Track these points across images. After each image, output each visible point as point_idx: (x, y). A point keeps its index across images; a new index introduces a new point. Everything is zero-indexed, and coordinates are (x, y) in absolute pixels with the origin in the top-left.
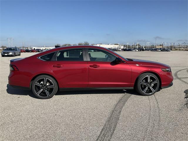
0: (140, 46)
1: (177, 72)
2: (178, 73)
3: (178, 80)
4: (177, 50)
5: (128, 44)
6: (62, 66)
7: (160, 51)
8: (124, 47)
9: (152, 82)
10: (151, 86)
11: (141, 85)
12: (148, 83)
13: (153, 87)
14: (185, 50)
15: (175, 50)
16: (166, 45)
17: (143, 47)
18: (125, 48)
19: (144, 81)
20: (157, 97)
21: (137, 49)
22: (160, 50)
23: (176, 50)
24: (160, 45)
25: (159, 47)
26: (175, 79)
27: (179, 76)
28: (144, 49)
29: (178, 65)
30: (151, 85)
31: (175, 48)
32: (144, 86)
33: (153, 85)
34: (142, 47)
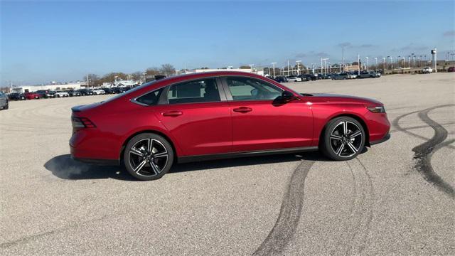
0: (305, 68)
1: (398, 119)
2: (400, 120)
3: (400, 132)
4: (396, 73)
5: (274, 65)
6: (180, 113)
7: (354, 78)
8: (265, 74)
9: (351, 134)
10: (349, 141)
11: (332, 140)
12: (344, 136)
13: (355, 144)
14: (416, 72)
15: (390, 74)
16: (368, 62)
17: (313, 72)
18: (267, 75)
19: (337, 132)
20: (363, 161)
21: (299, 77)
22: (355, 76)
23: (393, 73)
24: (353, 64)
25: (353, 69)
26: (395, 131)
27: (402, 126)
28: (316, 75)
29: (400, 106)
30: (349, 139)
31: (390, 68)
32: (337, 143)
33: (354, 139)
34: (311, 71)
